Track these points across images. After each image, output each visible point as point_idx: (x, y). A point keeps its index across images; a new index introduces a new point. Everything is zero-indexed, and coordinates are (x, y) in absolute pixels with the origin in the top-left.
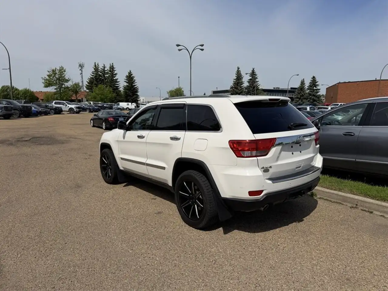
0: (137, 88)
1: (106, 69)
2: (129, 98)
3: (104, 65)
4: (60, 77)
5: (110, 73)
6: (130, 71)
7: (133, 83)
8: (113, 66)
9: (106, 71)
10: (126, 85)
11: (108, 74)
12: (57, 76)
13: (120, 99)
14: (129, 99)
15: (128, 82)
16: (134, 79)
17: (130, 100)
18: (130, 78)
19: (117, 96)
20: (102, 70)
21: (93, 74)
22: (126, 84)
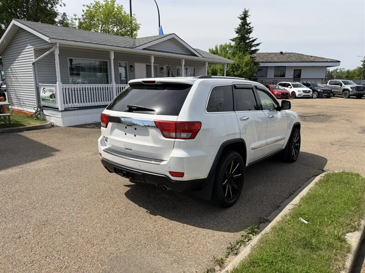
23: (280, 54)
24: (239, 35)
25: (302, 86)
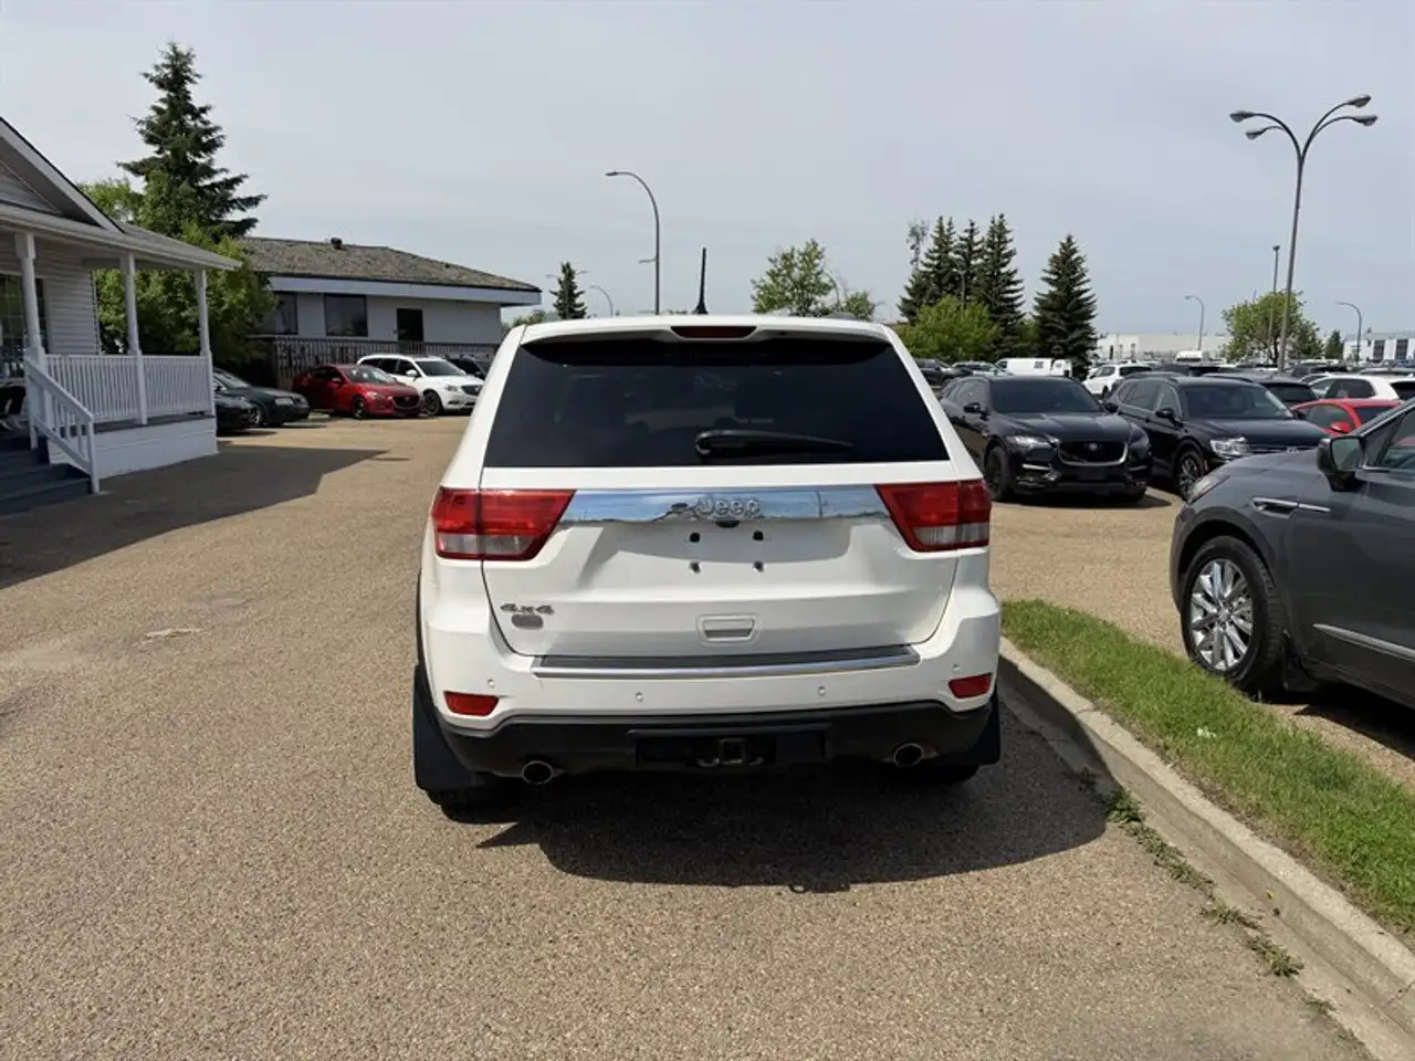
0: (1092, 300)
1: (977, 239)
2: (1052, 339)
3: (972, 224)
4: (804, 279)
5: (989, 250)
6: (1069, 239)
7: (1074, 282)
8: (1001, 226)
9: (977, 244)
10: (1046, 292)
11: (982, 257)
12: (796, 273)
13: (1017, 346)
14: (1052, 344)
15: (1056, 280)
16: (1083, 265)
17: (1056, 347)
18: (1066, 267)
19: (1005, 333)
20: (963, 243)
21: (929, 261)
22: (1047, 289)
23: (332, 247)
24: (159, 152)
25: (454, 370)
